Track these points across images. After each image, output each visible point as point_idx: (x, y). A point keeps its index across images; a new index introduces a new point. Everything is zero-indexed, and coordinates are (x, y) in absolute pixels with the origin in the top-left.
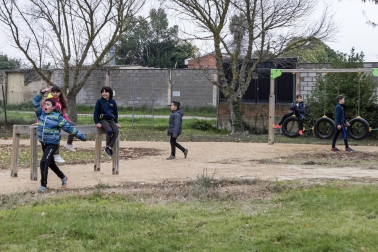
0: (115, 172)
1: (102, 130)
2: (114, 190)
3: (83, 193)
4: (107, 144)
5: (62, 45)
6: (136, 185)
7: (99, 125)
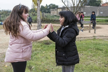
0: (95, 33)
1: (92, 22)
2: (98, 38)
5: (73, 1)
6: (103, 36)
7: (91, 21)
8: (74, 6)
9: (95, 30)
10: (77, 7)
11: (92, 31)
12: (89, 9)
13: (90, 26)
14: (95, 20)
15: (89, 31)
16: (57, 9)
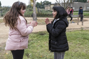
0: (82, 25)
1: (80, 16)
2: (85, 29)
3: (79, 29)
4: (81, 19)
7: (79, 15)
8: (64, 2)
9: (82, 23)
10: (67, 4)
11: (80, 23)
12: (78, 5)
13: (78, 19)
14: (83, 14)
15: (77, 23)
16: (51, 5)
